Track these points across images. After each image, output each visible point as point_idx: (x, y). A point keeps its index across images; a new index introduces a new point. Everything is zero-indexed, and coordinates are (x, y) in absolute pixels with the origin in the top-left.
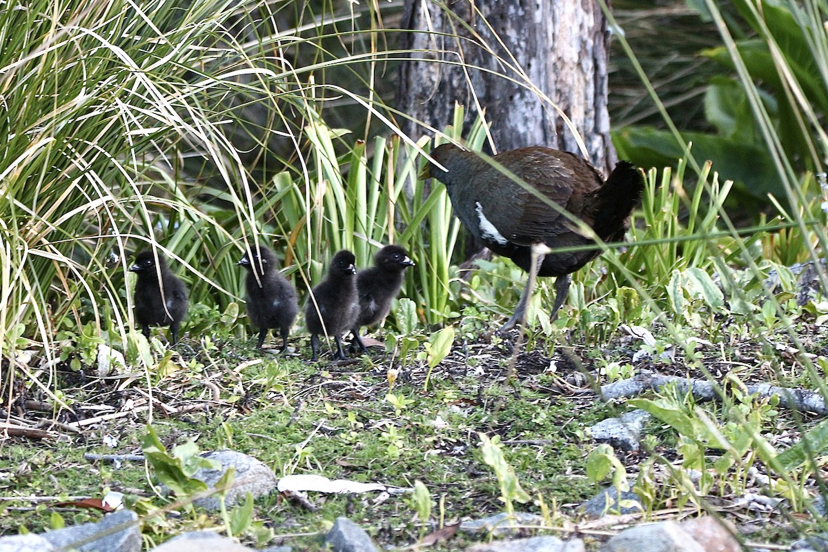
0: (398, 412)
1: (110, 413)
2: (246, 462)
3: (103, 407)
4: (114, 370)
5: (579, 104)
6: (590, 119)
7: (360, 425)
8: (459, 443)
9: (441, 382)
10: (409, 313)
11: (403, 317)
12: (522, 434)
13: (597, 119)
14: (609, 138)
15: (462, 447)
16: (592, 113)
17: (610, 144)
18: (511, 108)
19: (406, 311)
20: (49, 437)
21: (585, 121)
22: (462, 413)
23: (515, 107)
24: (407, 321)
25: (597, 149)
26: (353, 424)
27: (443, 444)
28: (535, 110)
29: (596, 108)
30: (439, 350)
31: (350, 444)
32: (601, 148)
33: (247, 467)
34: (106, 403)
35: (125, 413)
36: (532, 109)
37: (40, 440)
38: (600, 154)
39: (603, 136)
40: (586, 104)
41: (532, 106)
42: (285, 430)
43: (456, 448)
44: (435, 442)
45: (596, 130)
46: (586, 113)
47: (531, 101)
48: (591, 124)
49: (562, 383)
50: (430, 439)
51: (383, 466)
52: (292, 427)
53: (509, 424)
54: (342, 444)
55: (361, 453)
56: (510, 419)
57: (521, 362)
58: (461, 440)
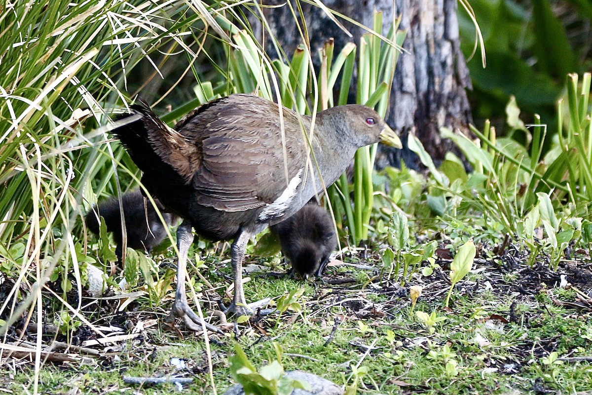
0: (432, 330)
1: (120, 335)
2: (319, 382)
3: (111, 328)
4: (109, 290)
5: (429, 9)
6: (440, 24)
7: (400, 343)
8: (508, 361)
9: (461, 298)
10: (400, 227)
11: (395, 231)
12: (576, 350)
13: (446, 25)
14: (458, 44)
15: (513, 365)
16: (442, 19)
17: (458, 50)
18: (365, 14)
19: (397, 225)
20: (71, 361)
21: (435, 27)
22: (498, 330)
23: (370, 13)
24: (399, 236)
25: (446, 57)
26: (392, 343)
27: (493, 362)
28: (390, 16)
29: (446, 13)
30: (462, 265)
31: (397, 363)
32: (451, 55)
33: (320, 388)
34: (113, 324)
35: (137, 335)
36: (388, 15)
37: (61, 364)
38: (449, 61)
39: (452, 43)
40: (436, 9)
41: (388, 11)
42: (323, 350)
43: (507, 366)
44: (485, 360)
45: (446, 36)
46: (436, 18)
47: (386, 6)
48: (440, 30)
49: (586, 298)
50: (482, 358)
51: (442, 386)
52: (330, 347)
53: (554, 340)
54: (389, 364)
55: (414, 372)
56: (553, 335)
57: (527, 277)
58: (510, 357)
